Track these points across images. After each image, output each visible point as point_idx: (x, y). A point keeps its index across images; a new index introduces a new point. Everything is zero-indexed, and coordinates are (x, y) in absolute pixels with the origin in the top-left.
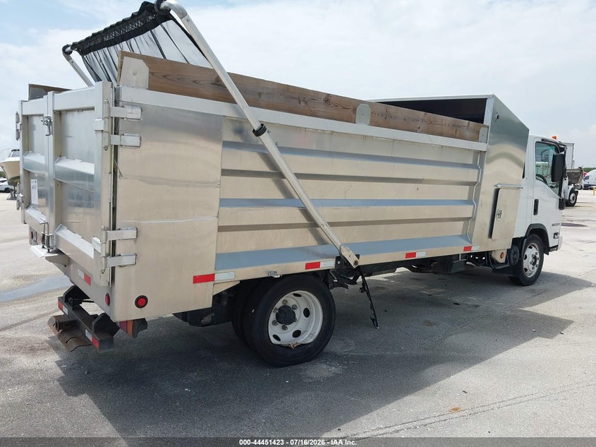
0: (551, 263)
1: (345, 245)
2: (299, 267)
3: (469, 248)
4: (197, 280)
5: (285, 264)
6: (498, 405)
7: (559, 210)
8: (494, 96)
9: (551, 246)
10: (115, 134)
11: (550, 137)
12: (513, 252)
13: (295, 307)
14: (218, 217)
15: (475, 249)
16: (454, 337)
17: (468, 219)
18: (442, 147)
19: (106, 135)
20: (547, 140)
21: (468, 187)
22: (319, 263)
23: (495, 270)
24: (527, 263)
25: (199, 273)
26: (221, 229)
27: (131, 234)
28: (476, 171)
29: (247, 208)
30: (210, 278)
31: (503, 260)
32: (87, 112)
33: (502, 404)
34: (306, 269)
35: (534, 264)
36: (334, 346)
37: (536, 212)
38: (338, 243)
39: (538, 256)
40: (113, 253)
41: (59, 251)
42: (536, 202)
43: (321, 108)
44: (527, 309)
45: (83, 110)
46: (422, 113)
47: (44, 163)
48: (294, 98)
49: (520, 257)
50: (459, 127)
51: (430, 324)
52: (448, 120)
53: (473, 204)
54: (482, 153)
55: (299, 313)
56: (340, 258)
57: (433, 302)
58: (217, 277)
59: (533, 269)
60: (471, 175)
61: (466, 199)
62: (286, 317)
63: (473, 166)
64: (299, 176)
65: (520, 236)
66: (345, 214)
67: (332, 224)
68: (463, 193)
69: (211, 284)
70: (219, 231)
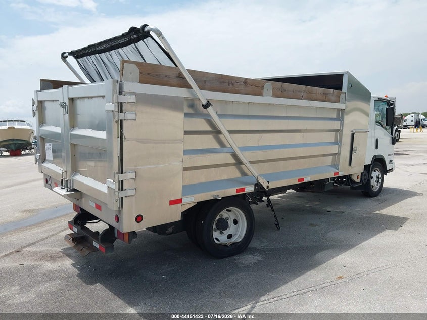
0: (389, 181)
1: (260, 175)
2: (232, 191)
3: (337, 174)
4: (172, 203)
5: (224, 190)
6: (366, 273)
7: (391, 145)
8: (348, 72)
9: (388, 169)
10: (121, 112)
11: (382, 96)
12: (364, 175)
13: (227, 219)
14: (182, 162)
15: (341, 174)
16: (331, 232)
17: (335, 154)
18: (317, 108)
19: (116, 114)
20: (381, 99)
21: (334, 133)
22: (245, 188)
23: (352, 188)
24: (373, 182)
25: (173, 198)
26: (185, 169)
27: (132, 175)
28: (339, 122)
29: (199, 155)
30: (179, 201)
31: (358, 181)
32: (96, 98)
33: (369, 272)
34: (237, 192)
35: (378, 182)
36: (254, 243)
37: (377, 147)
38: (256, 175)
39: (380, 176)
40: (121, 188)
41: (75, 190)
42: (377, 140)
43: (242, 88)
44: (377, 212)
45: (92, 97)
46: (304, 87)
47: (60, 132)
48: (226, 83)
49: (369, 177)
50: (328, 94)
51: (314, 226)
52: (320, 90)
53: (338, 144)
54: (342, 110)
55: (230, 222)
56: (258, 185)
57: (313, 211)
58: (183, 201)
59: (377, 185)
60: (336, 125)
61: (333, 141)
62: (223, 225)
63: (337, 119)
64: (231, 132)
65: (367, 164)
66: (260, 155)
67: (251, 163)
68: (331, 137)
69: (180, 205)
70: (183, 171)
